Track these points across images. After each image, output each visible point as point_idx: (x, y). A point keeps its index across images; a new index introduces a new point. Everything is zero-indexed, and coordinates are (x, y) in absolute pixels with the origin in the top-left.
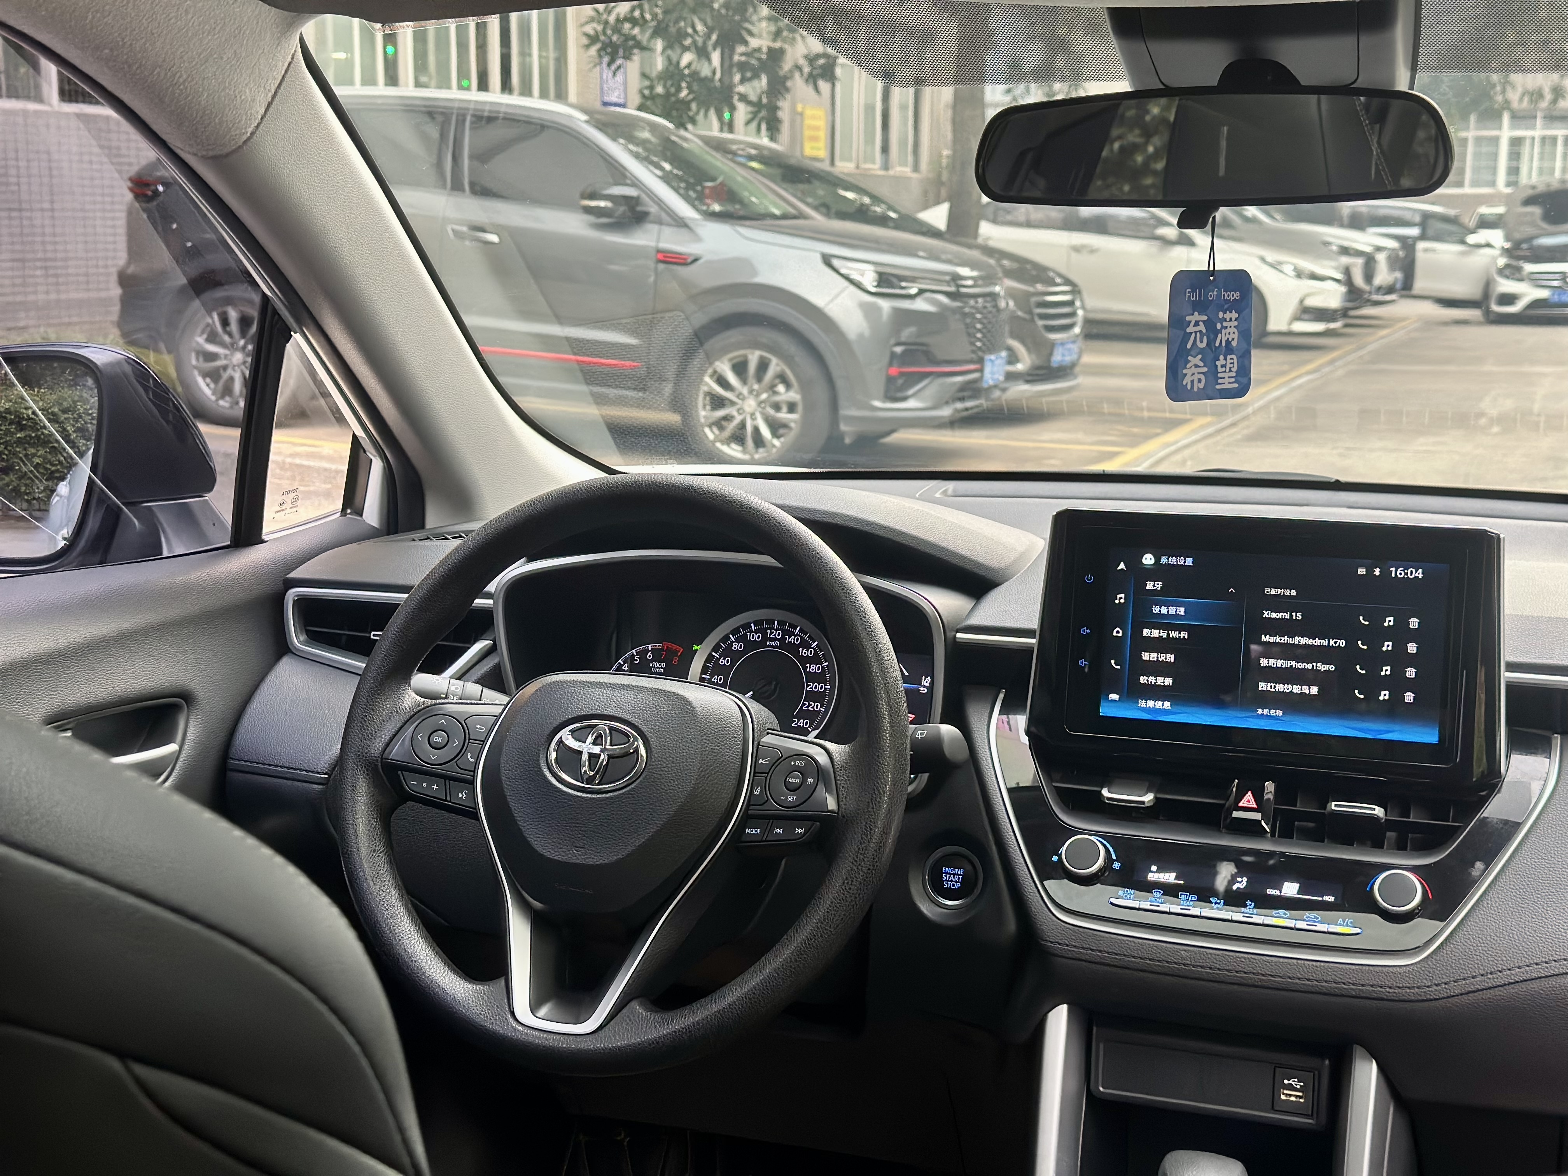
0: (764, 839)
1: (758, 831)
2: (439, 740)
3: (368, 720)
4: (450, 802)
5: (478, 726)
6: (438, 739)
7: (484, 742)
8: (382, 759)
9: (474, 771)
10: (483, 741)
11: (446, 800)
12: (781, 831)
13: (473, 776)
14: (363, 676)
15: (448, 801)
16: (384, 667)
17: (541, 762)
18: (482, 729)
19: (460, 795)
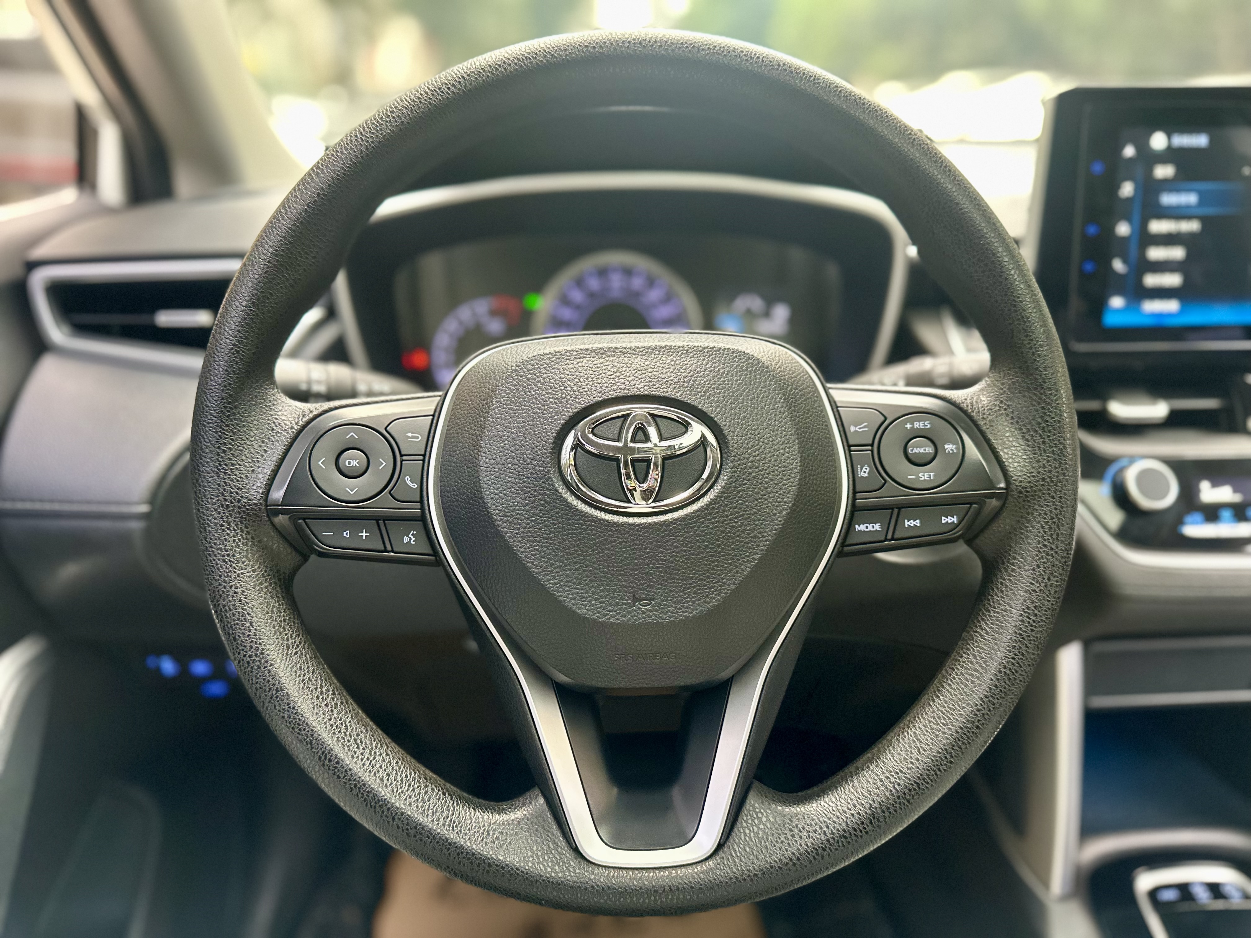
0: (889, 537)
1: (877, 527)
2: (354, 463)
3: (230, 449)
4: (393, 551)
5: (410, 435)
6: (353, 460)
7: (425, 457)
8: (267, 506)
9: (422, 500)
10: (424, 455)
11: (386, 551)
12: (918, 523)
13: (422, 508)
14: (204, 377)
15: (388, 552)
16: (237, 363)
17: (554, 479)
18: (418, 438)
19: (406, 540)
